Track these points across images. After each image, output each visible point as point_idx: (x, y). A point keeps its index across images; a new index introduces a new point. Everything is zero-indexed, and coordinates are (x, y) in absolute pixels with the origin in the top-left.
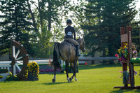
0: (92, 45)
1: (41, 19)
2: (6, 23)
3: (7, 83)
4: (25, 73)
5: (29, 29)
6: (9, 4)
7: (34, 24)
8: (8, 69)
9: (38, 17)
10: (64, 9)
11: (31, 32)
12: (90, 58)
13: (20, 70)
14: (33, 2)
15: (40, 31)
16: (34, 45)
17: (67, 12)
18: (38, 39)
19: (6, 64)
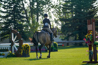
0: (67, 32)
1: (32, 14)
3: (8, 58)
4: (20, 52)
5: (23, 21)
7: (27, 18)
8: (9, 49)
9: (30, 12)
10: (47, 7)
11: (25, 23)
12: (66, 41)
13: (17, 49)
14: (26, 2)
15: (31, 22)
16: (27, 32)
17: (50, 9)
18: (29, 28)
19: (7, 45)
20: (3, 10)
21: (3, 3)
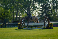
6: (43, 4)
9: (52, 8)
11: (50, 13)
13: (47, 26)
14: (51, 4)
15: (53, 13)
18: (52, 15)
19: (42, 23)
20: (41, 7)
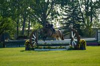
2: (68, 18)
3: (69, 51)
4: (78, 46)
5: (80, 22)
6: (69, 8)
8: (69, 43)
13: (76, 44)
14: (82, 7)
16: (83, 30)
18: (85, 27)
20: (65, 13)
21: (65, 8)
